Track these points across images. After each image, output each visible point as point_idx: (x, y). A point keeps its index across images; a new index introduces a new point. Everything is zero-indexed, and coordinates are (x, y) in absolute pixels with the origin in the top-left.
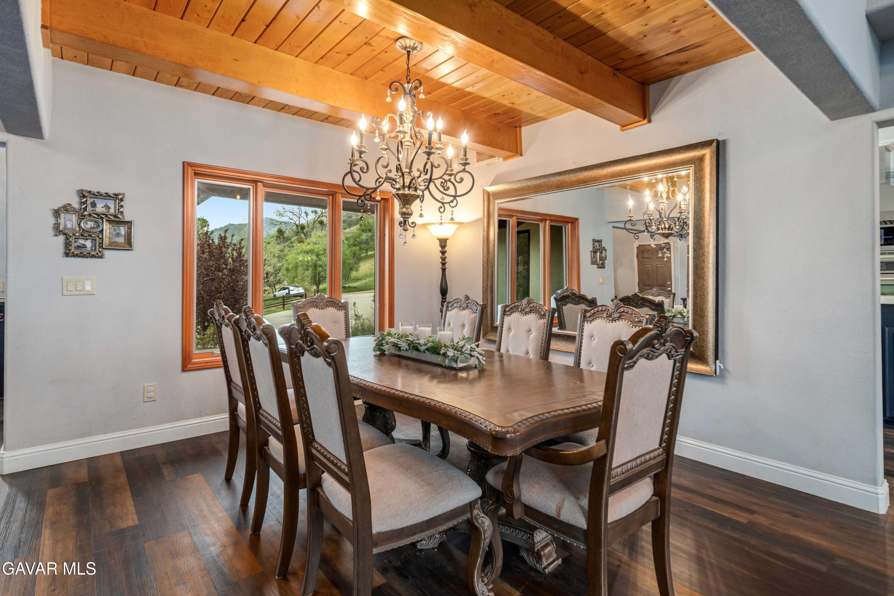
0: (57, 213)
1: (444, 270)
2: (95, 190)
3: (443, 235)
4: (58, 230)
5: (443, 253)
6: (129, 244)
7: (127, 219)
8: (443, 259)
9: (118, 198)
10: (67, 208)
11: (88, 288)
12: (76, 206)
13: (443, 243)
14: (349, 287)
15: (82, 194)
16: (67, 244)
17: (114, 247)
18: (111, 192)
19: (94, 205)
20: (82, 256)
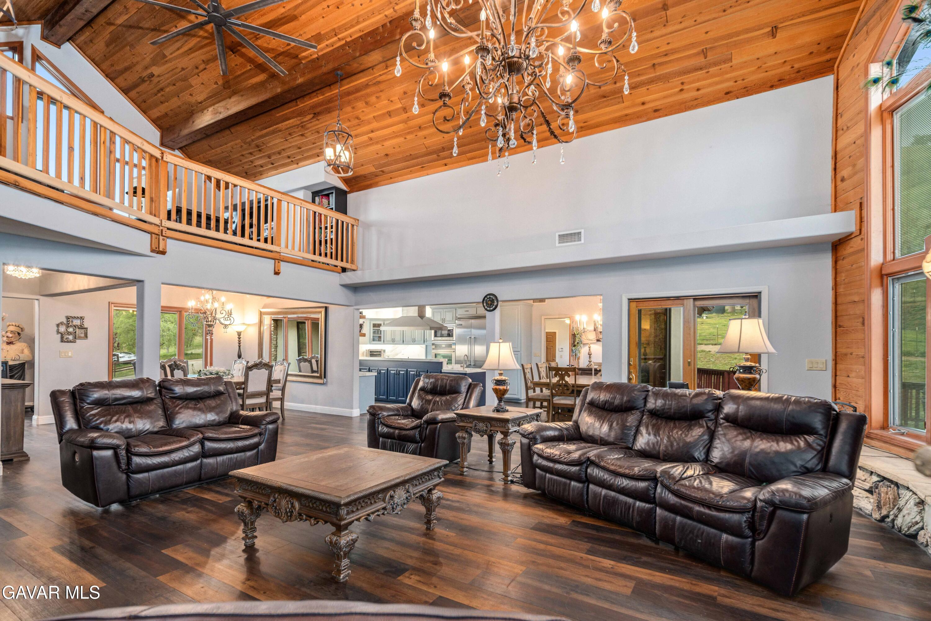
0: (58, 325)
1: (239, 346)
2: (73, 316)
3: (239, 330)
4: (58, 332)
5: (239, 338)
6: (86, 336)
7: (85, 326)
8: (239, 341)
9: (82, 318)
10: (62, 323)
11: (70, 354)
12: (65, 322)
13: (239, 334)
14: (192, 354)
15: (68, 318)
16: (62, 338)
17: (80, 338)
18: (79, 316)
19: (72, 322)
20: (68, 342)
